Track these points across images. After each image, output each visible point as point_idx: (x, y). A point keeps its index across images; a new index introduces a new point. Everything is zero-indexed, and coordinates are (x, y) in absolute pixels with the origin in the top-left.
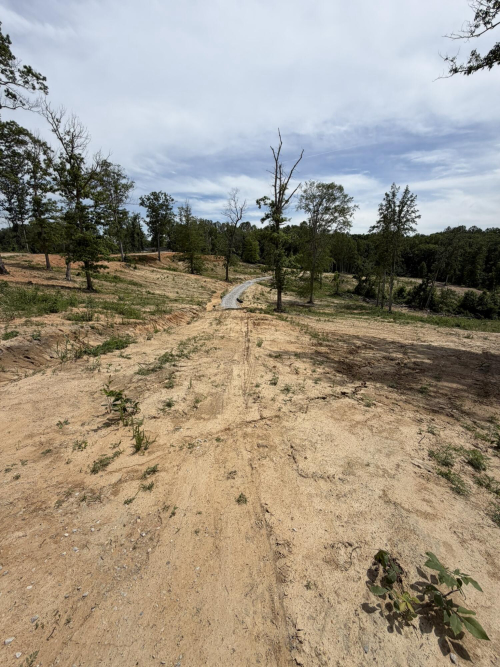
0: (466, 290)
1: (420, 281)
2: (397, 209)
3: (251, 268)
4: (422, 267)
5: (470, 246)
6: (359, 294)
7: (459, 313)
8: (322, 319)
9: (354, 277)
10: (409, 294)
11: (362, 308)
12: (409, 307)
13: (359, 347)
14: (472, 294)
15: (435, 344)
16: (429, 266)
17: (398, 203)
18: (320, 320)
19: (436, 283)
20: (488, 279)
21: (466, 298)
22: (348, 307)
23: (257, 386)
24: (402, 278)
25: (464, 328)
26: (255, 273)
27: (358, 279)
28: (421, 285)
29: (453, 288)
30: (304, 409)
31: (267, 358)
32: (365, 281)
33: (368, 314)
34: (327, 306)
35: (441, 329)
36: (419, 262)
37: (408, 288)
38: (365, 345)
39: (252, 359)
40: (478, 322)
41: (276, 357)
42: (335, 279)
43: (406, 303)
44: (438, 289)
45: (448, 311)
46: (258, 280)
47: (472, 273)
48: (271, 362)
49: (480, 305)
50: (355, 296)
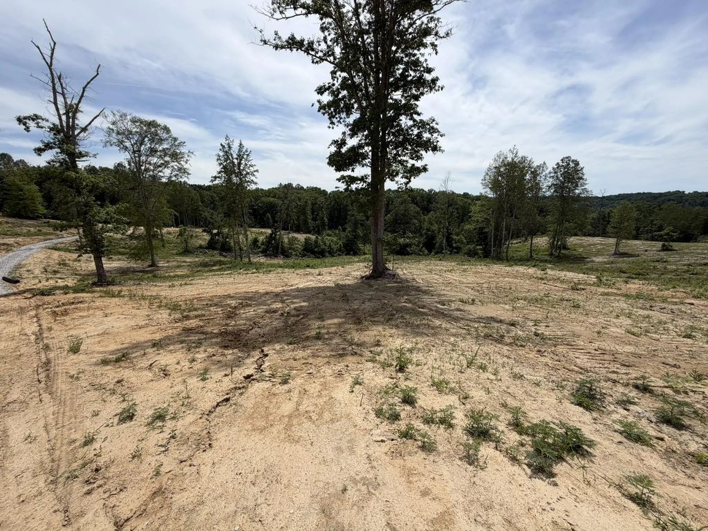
0: (305, 236)
1: (269, 231)
2: (236, 161)
3: (29, 226)
4: (268, 218)
5: (300, 200)
6: (214, 249)
7: (304, 256)
8: (176, 283)
9: (204, 231)
10: (263, 244)
11: (220, 263)
12: (265, 256)
13: (235, 307)
14: (309, 239)
15: (301, 286)
16: (273, 218)
17: (235, 156)
18: (173, 286)
19: (283, 232)
20: (316, 227)
21: (305, 242)
22: (205, 265)
23: (89, 441)
24: (253, 229)
25: (313, 267)
26: (39, 233)
27: (209, 232)
28: (271, 235)
29: (296, 235)
30: (205, 442)
31: (100, 370)
32: (218, 234)
33: (229, 268)
34: (179, 267)
35: (298, 271)
36: (264, 214)
37: (261, 238)
38: (241, 304)
39: (62, 385)
40: (319, 261)
41: (118, 360)
42: (181, 234)
43: (262, 252)
44: (286, 237)
45: (296, 255)
46: (49, 243)
47: (306, 222)
48: (110, 375)
49: (316, 247)
50: (210, 252)
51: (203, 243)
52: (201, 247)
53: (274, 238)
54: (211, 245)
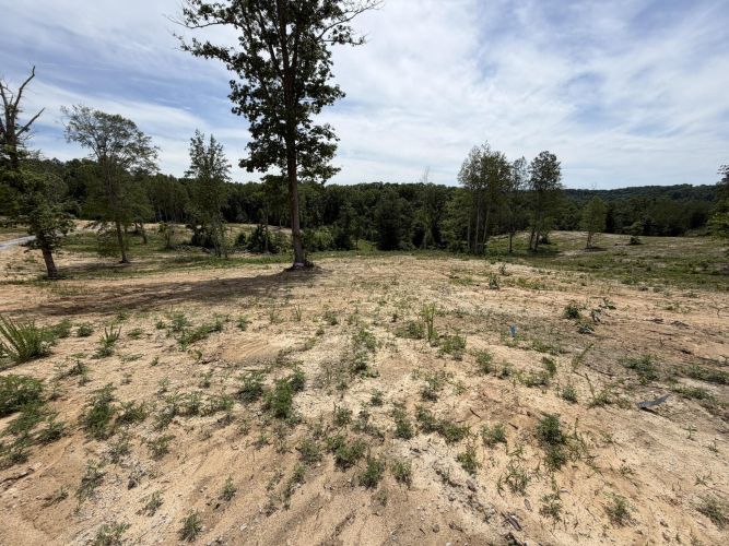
2: (208, 156)
6: (197, 245)
9: (188, 227)
10: (249, 240)
11: (198, 259)
17: (206, 151)
19: (269, 228)
20: (311, 222)
24: (244, 225)
29: (282, 231)
32: (201, 230)
36: (257, 209)
42: (161, 231)
44: (272, 233)
46: (23, 240)
49: (306, 243)
50: (192, 248)
51: (188, 239)
52: (185, 243)
53: (260, 234)
54: (195, 242)
